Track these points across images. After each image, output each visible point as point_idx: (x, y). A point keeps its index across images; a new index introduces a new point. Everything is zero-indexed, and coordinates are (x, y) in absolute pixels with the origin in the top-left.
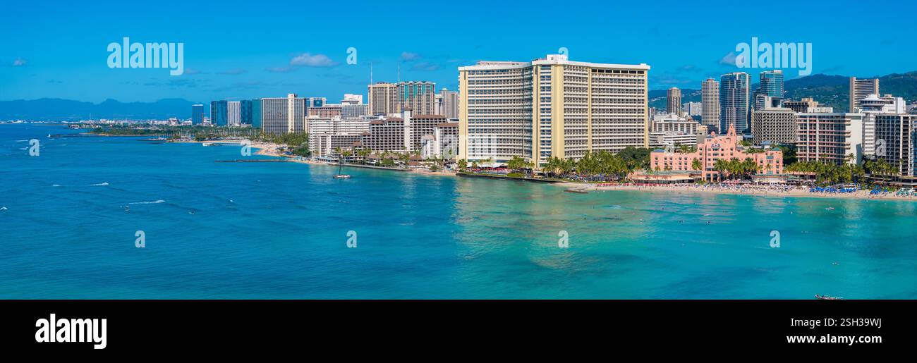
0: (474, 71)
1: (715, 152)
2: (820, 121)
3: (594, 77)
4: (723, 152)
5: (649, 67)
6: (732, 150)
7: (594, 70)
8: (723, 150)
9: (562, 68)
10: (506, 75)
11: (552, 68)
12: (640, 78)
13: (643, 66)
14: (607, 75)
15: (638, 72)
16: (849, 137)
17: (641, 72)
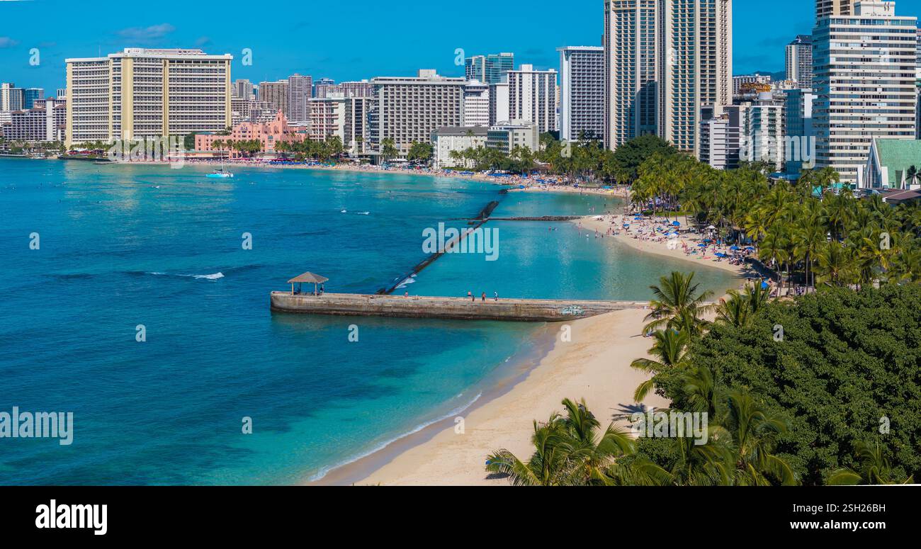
0: (77, 63)
1: (244, 134)
2: (326, 105)
3: (172, 67)
4: (250, 134)
5: (231, 57)
6: (259, 132)
7: (172, 61)
8: (250, 132)
9: (132, 60)
10: (92, 67)
11: (122, 60)
12: (222, 67)
13: (227, 56)
14: (186, 65)
15: (219, 62)
16: (337, 119)
17: (222, 62)
